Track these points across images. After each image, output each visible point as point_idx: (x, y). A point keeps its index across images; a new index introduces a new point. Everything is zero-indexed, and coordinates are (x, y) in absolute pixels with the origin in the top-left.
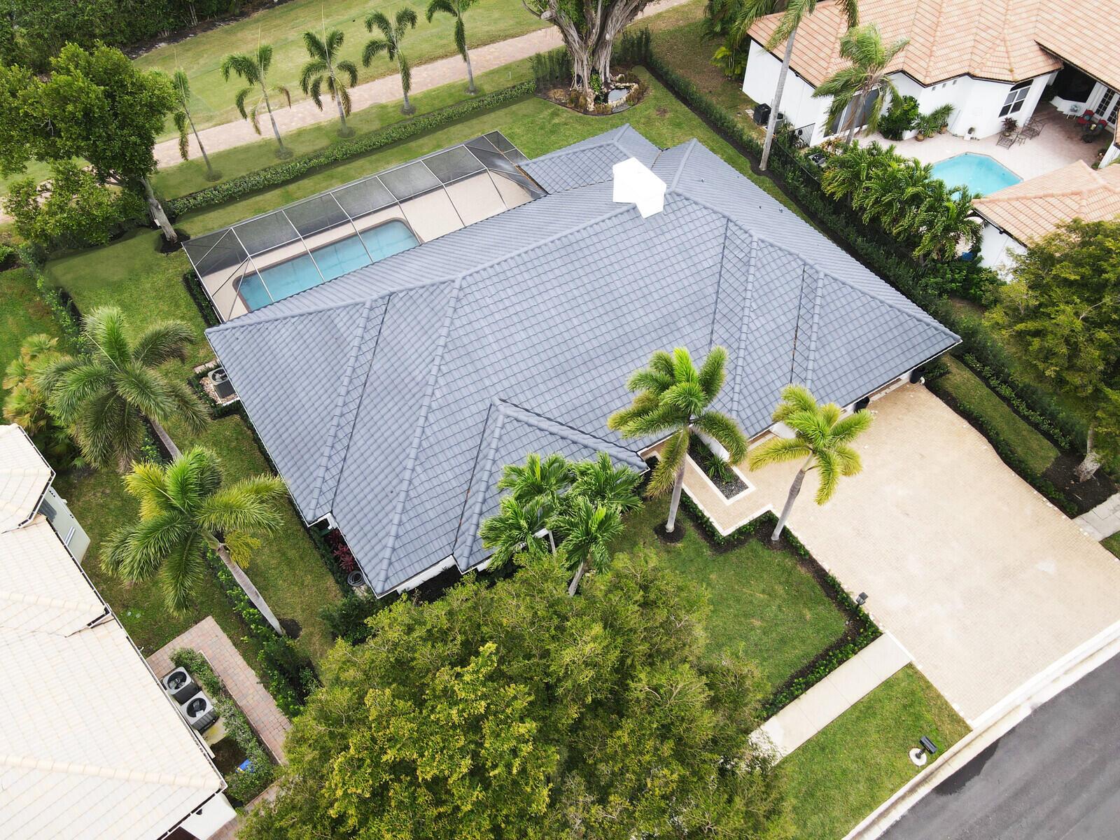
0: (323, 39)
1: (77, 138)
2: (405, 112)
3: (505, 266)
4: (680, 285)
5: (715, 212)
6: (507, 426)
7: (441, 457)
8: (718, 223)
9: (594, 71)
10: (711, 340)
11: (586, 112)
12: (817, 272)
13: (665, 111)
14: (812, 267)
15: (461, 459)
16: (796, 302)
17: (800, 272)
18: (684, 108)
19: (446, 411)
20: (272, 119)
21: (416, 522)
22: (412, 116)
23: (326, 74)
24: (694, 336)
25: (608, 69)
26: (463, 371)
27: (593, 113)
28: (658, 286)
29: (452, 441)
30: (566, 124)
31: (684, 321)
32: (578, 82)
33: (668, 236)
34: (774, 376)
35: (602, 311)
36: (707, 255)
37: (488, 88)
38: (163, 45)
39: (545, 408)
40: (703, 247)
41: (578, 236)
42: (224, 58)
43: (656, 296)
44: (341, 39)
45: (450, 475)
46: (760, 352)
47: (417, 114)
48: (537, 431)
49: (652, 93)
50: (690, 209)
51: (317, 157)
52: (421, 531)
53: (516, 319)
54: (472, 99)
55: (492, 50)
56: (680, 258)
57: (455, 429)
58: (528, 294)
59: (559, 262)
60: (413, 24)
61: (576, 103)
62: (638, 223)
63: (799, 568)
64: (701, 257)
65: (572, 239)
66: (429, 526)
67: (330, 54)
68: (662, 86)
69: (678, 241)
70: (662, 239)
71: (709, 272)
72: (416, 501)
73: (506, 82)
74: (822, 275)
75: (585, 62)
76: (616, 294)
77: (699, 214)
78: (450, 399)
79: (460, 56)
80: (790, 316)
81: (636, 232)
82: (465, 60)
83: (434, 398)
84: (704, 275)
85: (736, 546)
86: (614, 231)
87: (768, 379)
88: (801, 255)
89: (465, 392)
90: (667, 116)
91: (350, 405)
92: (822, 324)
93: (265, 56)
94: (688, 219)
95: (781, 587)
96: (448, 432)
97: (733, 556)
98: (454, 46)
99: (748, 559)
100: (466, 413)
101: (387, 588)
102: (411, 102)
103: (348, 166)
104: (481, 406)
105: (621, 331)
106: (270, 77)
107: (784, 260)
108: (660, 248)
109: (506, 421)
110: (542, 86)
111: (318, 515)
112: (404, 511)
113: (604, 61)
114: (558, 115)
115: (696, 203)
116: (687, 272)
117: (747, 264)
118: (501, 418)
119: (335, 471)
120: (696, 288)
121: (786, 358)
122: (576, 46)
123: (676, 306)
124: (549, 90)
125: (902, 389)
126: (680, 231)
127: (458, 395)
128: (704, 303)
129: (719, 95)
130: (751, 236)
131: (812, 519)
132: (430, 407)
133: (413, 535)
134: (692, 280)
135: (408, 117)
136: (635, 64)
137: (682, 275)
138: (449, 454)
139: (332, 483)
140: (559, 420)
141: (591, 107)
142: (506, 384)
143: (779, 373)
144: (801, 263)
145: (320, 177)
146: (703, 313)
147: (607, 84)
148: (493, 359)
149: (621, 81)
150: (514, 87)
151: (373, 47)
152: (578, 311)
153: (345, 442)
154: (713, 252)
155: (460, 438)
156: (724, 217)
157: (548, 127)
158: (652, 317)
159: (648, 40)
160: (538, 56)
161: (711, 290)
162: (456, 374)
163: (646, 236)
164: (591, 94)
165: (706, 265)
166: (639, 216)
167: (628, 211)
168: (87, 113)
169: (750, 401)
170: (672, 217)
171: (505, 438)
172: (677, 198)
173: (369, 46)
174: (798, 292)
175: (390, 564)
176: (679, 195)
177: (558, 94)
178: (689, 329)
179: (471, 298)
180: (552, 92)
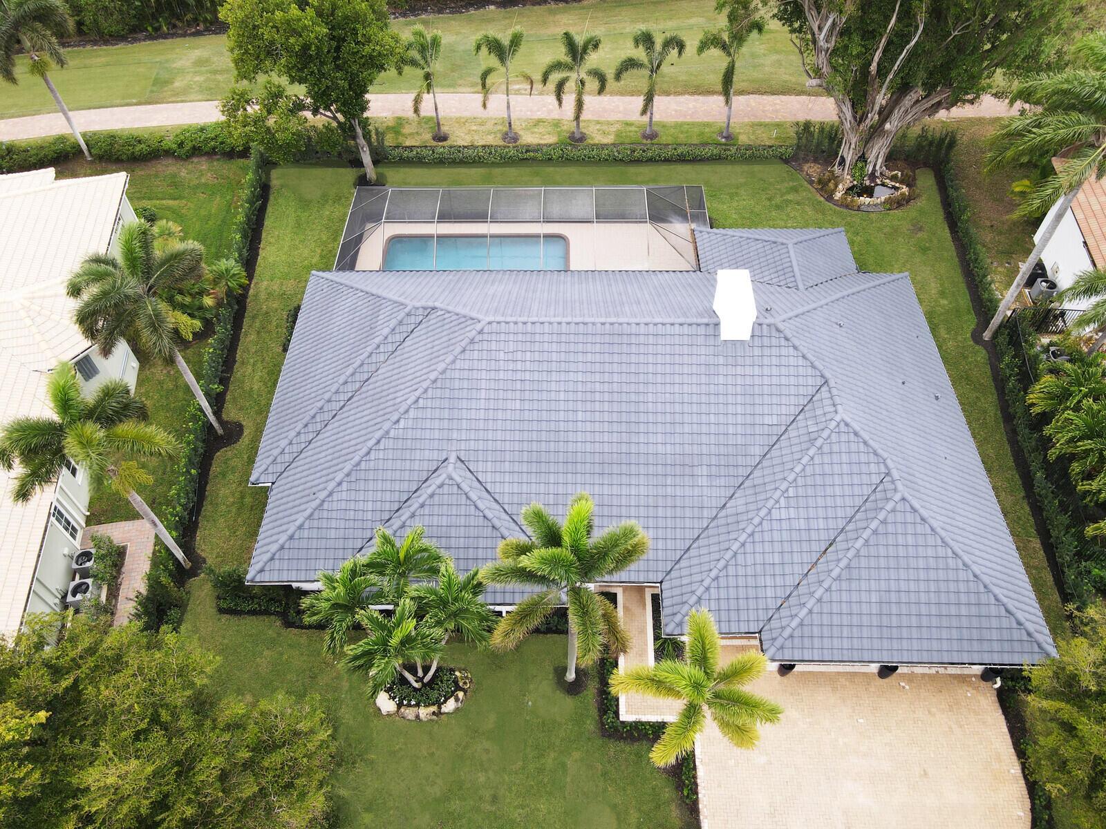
0: (579, 40)
1: (293, 67)
2: (645, 137)
3: (538, 328)
4: (722, 429)
5: (813, 367)
6: (446, 487)
7: (371, 485)
8: (810, 381)
9: (863, 158)
10: (725, 505)
11: (830, 198)
12: (895, 490)
13: (921, 229)
14: (893, 482)
15: (388, 496)
16: (850, 512)
17: (875, 479)
18: (946, 233)
19: (400, 444)
20: (508, 103)
21: (314, 533)
22: (649, 141)
23: (574, 76)
24: (706, 491)
25: (880, 161)
26: (437, 413)
27: (836, 203)
28: (695, 418)
29: (389, 475)
30: (798, 203)
31: (705, 470)
32: (840, 164)
33: (739, 370)
34: (769, 581)
35: (615, 417)
36: (775, 410)
37: (743, 139)
38: (492, 7)
39: (499, 488)
40: (775, 400)
41: (634, 329)
42: (478, 36)
43: (687, 429)
44: (596, 46)
45: (370, 506)
46: (767, 547)
47: (655, 141)
48: (473, 507)
49: (921, 203)
50: (784, 351)
51: (537, 151)
52: (314, 544)
53: (519, 386)
54: (721, 144)
55: (778, 101)
56: (739, 399)
57: (398, 465)
58: (545, 366)
59: (597, 348)
60: (680, 53)
61: (825, 186)
62: (711, 341)
63: (673, 807)
64: (766, 410)
65: (626, 329)
66: (323, 543)
67: (582, 58)
68: (938, 199)
69: (748, 381)
70: (731, 370)
71: (766, 430)
72: (325, 514)
73: (767, 138)
74: (897, 497)
75: (853, 146)
76: (642, 408)
77: (792, 361)
78: (410, 434)
79: (722, 99)
80: (831, 524)
81: (703, 350)
82: (727, 102)
83: (397, 426)
84: (758, 430)
85: (625, 739)
86: (677, 340)
87: (761, 582)
88: (889, 462)
89: (427, 434)
90: (920, 235)
91: (342, 395)
92: (863, 552)
93: (516, 41)
94: (775, 361)
95: (636, 815)
96: (389, 464)
97: (613, 747)
98: (720, 87)
99: (626, 760)
100: (418, 455)
101: (257, 579)
102: (655, 128)
103: (558, 169)
104: (435, 455)
105: (624, 448)
106: (517, 62)
107: (863, 458)
108: (721, 380)
109: (447, 481)
110: (801, 155)
111: (262, 480)
112: (310, 517)
113: (878, 153)
114: (797, 191)
115: (795, 348)
116: (740, 419)
117: (812, 441)
118: (444, 476)
119: (295, 448)
120: (740, 440)
121: (797, 569)
122: (848, 125)
123: (705, 450)
124: (807, 162)
125: (963, 679)
126: (757, 371)
127: (418, 434)
128: (740, 460)
129: (1000, 233)
130: (836, 412)
131: (732, 762)
132: (387, 432)
133: (304, 544)
134: (740, 429)
135: (645, 141)
136: (926, 165)
137: (731, 419)
138: (380, 485)
139: (287, 458)
140: (506, 507)
141: (838, 195)
142: (472, 445)
143: (779, 581)
144: (883, 469)
145: (528, 170)
146: (732, 471)
147: (872, 176)
148: (473, 414)
149: (894, 178)
150: (770, 147)
151: (630, 64)
152: (589, 406)
153: (319, 427)
154: (784, 410)
155: (397, 475)
156: (822, 376)
157: (778, 200)
158: (669, 448)
159: (952, 143)
160: (807, 125)
161: (758, 451)
162: (429, 414)
163: (711, 360)
164: (847, 180)
165: (767, 420)
166: (716, 335)
167: (707, 325)
168: (306, 47)
169: (723, 594)
170: (757, 352)
171: (436, 497)
172: (774, 333)
173: (625, 61)
174: (859, 501)
175: (272, 559)
176: (778, 330)
177: (813, 170)
178: (704, 481)
179: (485, 346)
180: (808, 165)
